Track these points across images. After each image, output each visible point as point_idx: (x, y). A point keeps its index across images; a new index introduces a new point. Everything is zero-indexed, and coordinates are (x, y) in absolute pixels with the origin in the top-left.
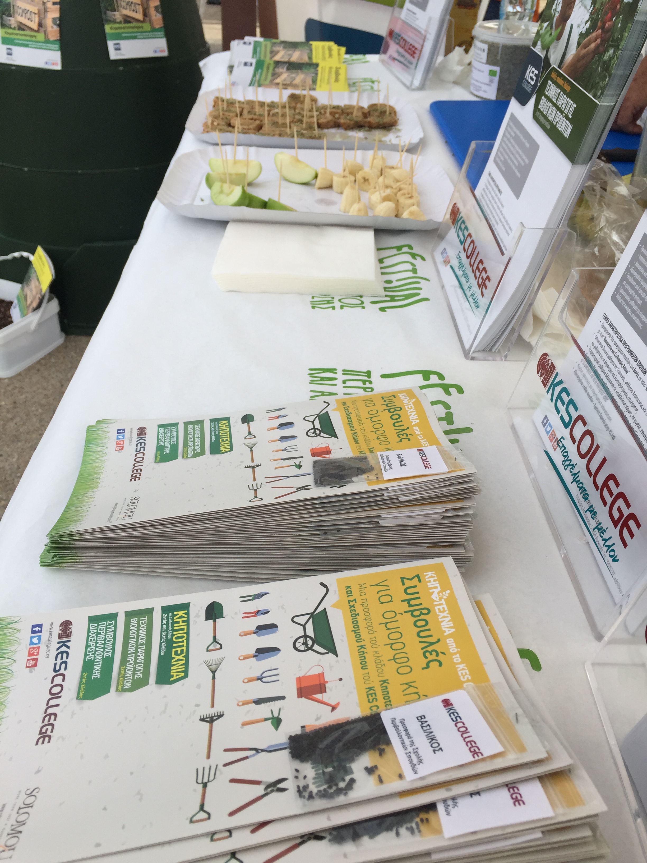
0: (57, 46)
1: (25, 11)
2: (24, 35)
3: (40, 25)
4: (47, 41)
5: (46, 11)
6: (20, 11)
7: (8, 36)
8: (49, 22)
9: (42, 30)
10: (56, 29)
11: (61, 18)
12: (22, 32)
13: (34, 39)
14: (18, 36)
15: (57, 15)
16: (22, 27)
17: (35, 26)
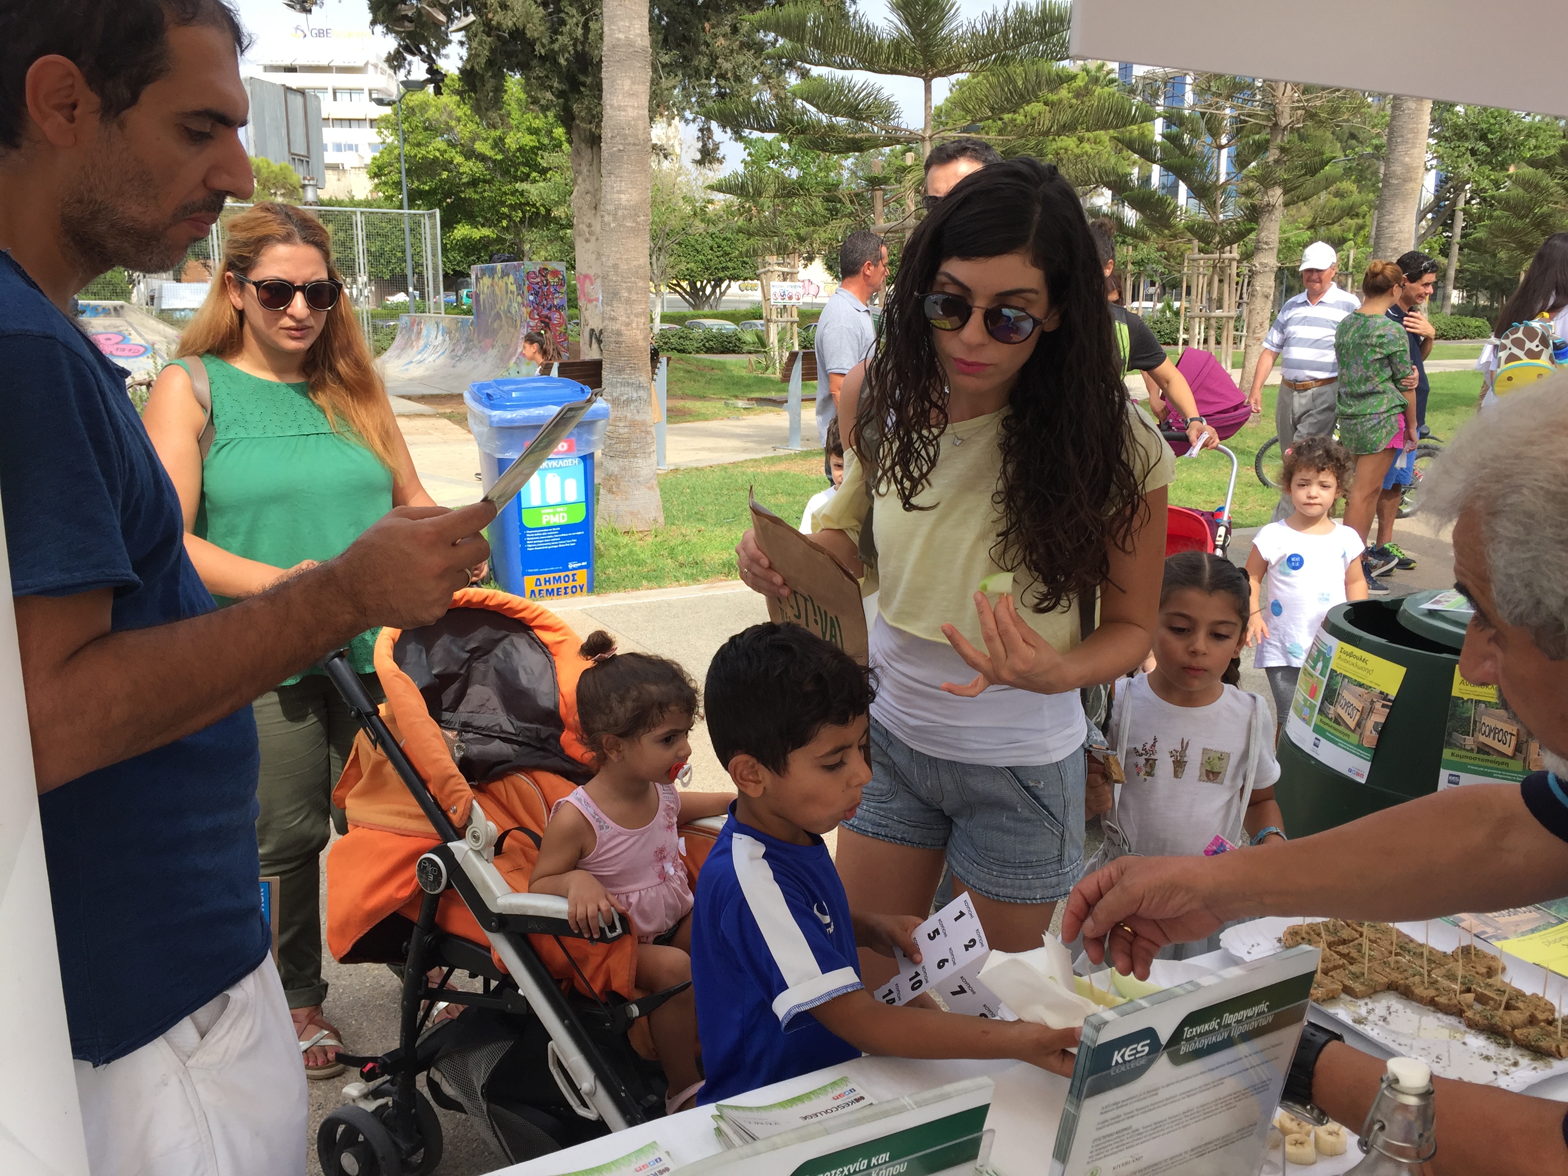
0: (1369, 756)
1: (1348, 705)
2: (1335, 729)
3: (1358, 725)
4: (1360, 746)
5: (1371, 711)
6: (1343, 702)
7: (1322, 725)
8: (1369, 724)
9: (1359, 731)
10: (1375, 735)
11: (1385, 725)
12: (1337, 726)
13: (1346, 738)
14: (1330, 727)
15: (1382, 720)
16: (1338, 720)
17: (1352, 725)
